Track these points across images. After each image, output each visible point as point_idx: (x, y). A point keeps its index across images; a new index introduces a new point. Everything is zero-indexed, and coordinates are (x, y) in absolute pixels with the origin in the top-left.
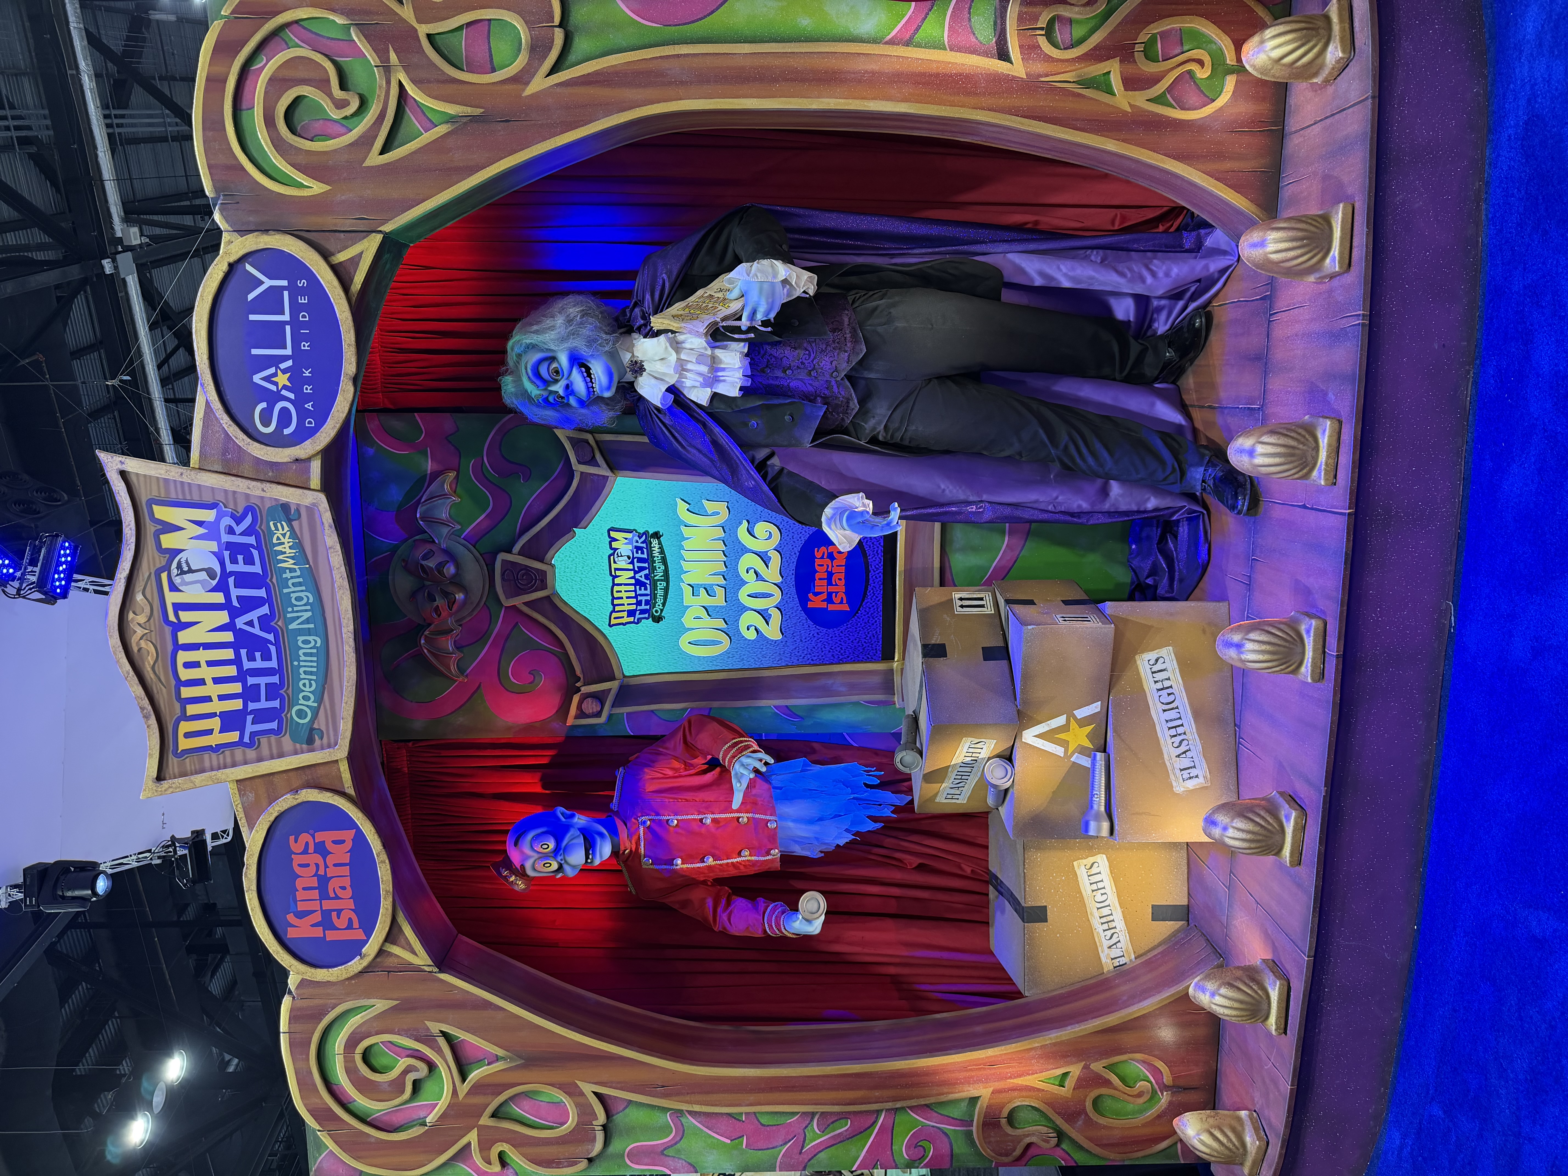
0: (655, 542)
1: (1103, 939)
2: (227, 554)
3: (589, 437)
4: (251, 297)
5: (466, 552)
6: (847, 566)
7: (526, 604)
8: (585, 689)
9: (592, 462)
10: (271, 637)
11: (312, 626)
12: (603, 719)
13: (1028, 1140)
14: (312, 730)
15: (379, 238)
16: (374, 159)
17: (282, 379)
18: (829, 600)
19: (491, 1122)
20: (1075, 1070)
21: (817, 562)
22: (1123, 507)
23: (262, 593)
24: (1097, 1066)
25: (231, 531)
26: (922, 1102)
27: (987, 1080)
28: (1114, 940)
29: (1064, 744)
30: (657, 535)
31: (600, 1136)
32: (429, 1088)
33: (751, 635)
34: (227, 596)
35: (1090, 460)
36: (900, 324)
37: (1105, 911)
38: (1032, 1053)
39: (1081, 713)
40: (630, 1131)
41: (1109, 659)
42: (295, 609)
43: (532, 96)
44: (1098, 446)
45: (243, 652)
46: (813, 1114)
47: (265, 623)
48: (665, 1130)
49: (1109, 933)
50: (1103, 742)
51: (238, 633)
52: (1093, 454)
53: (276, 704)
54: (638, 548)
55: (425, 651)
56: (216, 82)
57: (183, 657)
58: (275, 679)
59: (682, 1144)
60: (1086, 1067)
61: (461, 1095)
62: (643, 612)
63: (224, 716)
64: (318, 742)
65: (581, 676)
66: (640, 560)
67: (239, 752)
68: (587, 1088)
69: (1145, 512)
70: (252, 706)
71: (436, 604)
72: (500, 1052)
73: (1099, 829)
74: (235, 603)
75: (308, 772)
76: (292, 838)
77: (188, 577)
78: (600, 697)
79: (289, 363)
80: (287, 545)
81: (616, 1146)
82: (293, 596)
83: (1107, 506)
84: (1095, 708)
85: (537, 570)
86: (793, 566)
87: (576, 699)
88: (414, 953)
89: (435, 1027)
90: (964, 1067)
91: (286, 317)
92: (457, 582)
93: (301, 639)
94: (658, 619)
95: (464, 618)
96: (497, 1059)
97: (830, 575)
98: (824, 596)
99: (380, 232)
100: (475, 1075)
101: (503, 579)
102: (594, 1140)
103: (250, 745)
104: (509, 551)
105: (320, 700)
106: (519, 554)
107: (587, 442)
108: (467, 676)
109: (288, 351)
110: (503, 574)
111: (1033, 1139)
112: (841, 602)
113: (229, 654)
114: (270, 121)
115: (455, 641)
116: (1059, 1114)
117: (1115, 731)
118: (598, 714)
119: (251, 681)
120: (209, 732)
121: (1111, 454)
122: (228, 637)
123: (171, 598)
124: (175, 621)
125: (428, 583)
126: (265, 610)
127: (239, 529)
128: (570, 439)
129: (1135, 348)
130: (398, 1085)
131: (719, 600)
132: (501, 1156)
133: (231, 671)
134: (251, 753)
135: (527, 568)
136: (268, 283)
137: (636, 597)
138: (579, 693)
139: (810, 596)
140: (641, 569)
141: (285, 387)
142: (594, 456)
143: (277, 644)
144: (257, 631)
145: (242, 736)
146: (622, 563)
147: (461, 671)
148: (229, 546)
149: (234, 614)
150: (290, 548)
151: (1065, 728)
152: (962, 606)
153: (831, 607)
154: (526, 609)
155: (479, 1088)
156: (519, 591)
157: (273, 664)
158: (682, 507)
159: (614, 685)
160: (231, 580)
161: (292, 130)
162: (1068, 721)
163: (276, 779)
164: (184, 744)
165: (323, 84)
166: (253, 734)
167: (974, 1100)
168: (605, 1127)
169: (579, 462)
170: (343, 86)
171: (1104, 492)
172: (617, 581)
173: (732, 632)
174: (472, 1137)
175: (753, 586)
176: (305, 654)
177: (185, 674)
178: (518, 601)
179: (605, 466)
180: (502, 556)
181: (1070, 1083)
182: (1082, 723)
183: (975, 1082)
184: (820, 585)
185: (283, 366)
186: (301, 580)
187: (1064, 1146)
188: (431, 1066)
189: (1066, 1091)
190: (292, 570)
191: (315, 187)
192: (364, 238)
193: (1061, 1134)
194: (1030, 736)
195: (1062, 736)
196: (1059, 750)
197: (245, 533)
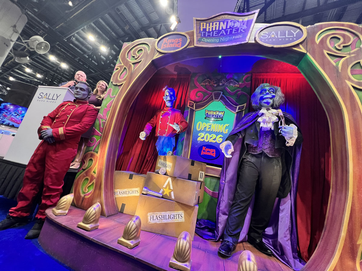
0: (221, 119)
1: (122, 191)
2: (237, 28)
3: (244, 109)
4: (292, 31)
5: (223, 87)
6: (211, 155)
8: (194, 104)
9: (239, 109)
10: (219, 35)
11: (221, 41)
12: (188, 106)
13: (86, 162)
14: (200, 41)
15: (306, 52)
16: (325, 52)
17: (273, 36)
18: (204, 151)
19: (124, 68)
20: (95, 176)
21: (212, 150)
22: (220, 218)
23: (228, 33)
24: (94, 181)
25: (241, 29)
26: (100, 143)
27: (100, 156)
28: (121, 193)
29: (166, 188)
30: (222, 120)
31: (115, 84)
32: (133, 58)
33: (199, 135)
34: (228, 29)
35: (235, 211)
36: (275, 167)
37: (127, 193)
38: (102, 167)
39: (172, 193)
40: (115, 89)
41: (185, 203)
42: (224, 39)
43: (345, 82)
44: (239, 213)
45: (217, 31)
46: (106, 121)
47: (223, 34)
48: (113, 95)
49: (123, 192)
50: (164, 198)
51: (221, 30)
52: (237, 211)
53: (207, 36)
54: (220, 116)
55: (206, 80)
56: (343, 25)
57: (218, 23)
58: (211, 36)
59: (109, 98)
60: (95, 178)
61: (130, 63)
62: (207, 116)
63: (206, 29)
64: (198, 42)
65: (197, 104)
66: (217, 116)
67: (199, 31)
68: (124, 83)
69: (218, 224)
70: (207, 33)
71: (215, 81)
72: (135, 69)
73: (144, 191)
74: (227, 30)
75: (193, 41)
76: (181, 39)
77: (233, 23)
78: (193, 106)
79: (276, 37)
80: (237, 37)
81: (113, 87)
82: (227, 38)
83: (220, 214)
84: (173, 197)
85: (218, 98)
86: (212, 145)
87: (193, 102)
88: (156, 57)
89: (142, 60)
90: (104, 151)
91: (287, 36)
92: (218, 85)
93: (218, 39)
94: (205, 118)
95: (211, 86)
96: (134, 69)
97: (209, 152)
98: (205, 150)
99: (307, 52)
100: (132, 65)
102: (115, 83)
103: (200, 32)
104: (223, 94)
105: (206, 42)
106: (222, 96)
107: (243, 108)
108: (200, 86)
109: (279, 37)
110: (219, 92)
111: (85, 164)
112: (203, 153)
113: (217, 29)
114: (333, 34)
115: (207, 84)
116: (88, 170)
117: (166, 201)
118: (189, 106)
119: (212, 32)
120: (203, 27)
121: (237, 216)
122: (221, 29)
123: (229, 21)
124: (225, 22)
126: (225, 34)
127: (242, 30)
128: (244, 106)
129: (260, 231)
130: (135, 54)
131: (207, 130)
132: (118, 69)
133: (214, 29)
134: (198, 33)
135: (219, 96)
136: (295, 34)
137: (210, 115)
139: (205, 147)
140: (216, 116)
141: (271, 36)
142: (240, 109)
143: (218, 36)
144: (221, 33)
145: (202, 31)
146: (217, 113)
147: (202, 85)
148: (238, 29)
149: (225, 30)
151: (169, 189)
152: (201, 173)
153: (202, 151)
154: (211, 96)
155: (130, 66)
156: (215, 95)
157: (214, 35)
158: (228, 125)
159: (194, 109)
160: (231, 29)
161: (332, 38)
162: (171, 190)
163: (193, 37)
164: (202, 24)
165: (344, 43)
166: (201, 33)
167: (97, 152)
168: (117, 85)
169: (239, 107)
170: (344, 47)
171: (224, 214)
172: (214, 112)
173: (200, 131)
174: (123, 64)
175: (209, 136)
176: (215, 40)
177: (214, 23)
178: (213, 95)
179: (238, 111)
180: (222, 93)
181: (93, 174)
182: (170, 193)
183: (101, 153)
184: (207, 149)
185: (276, 36)
186: (230, 39)
187: (82, 170)
188: (136, 59)
189: (92, 173)
190: (232, 38)
191: (318, 41)
192: (306, 50)
193: (84, 170)
194: (169, 179)
195: (168, 188)
196: (164, 186)
197: (241, 31)
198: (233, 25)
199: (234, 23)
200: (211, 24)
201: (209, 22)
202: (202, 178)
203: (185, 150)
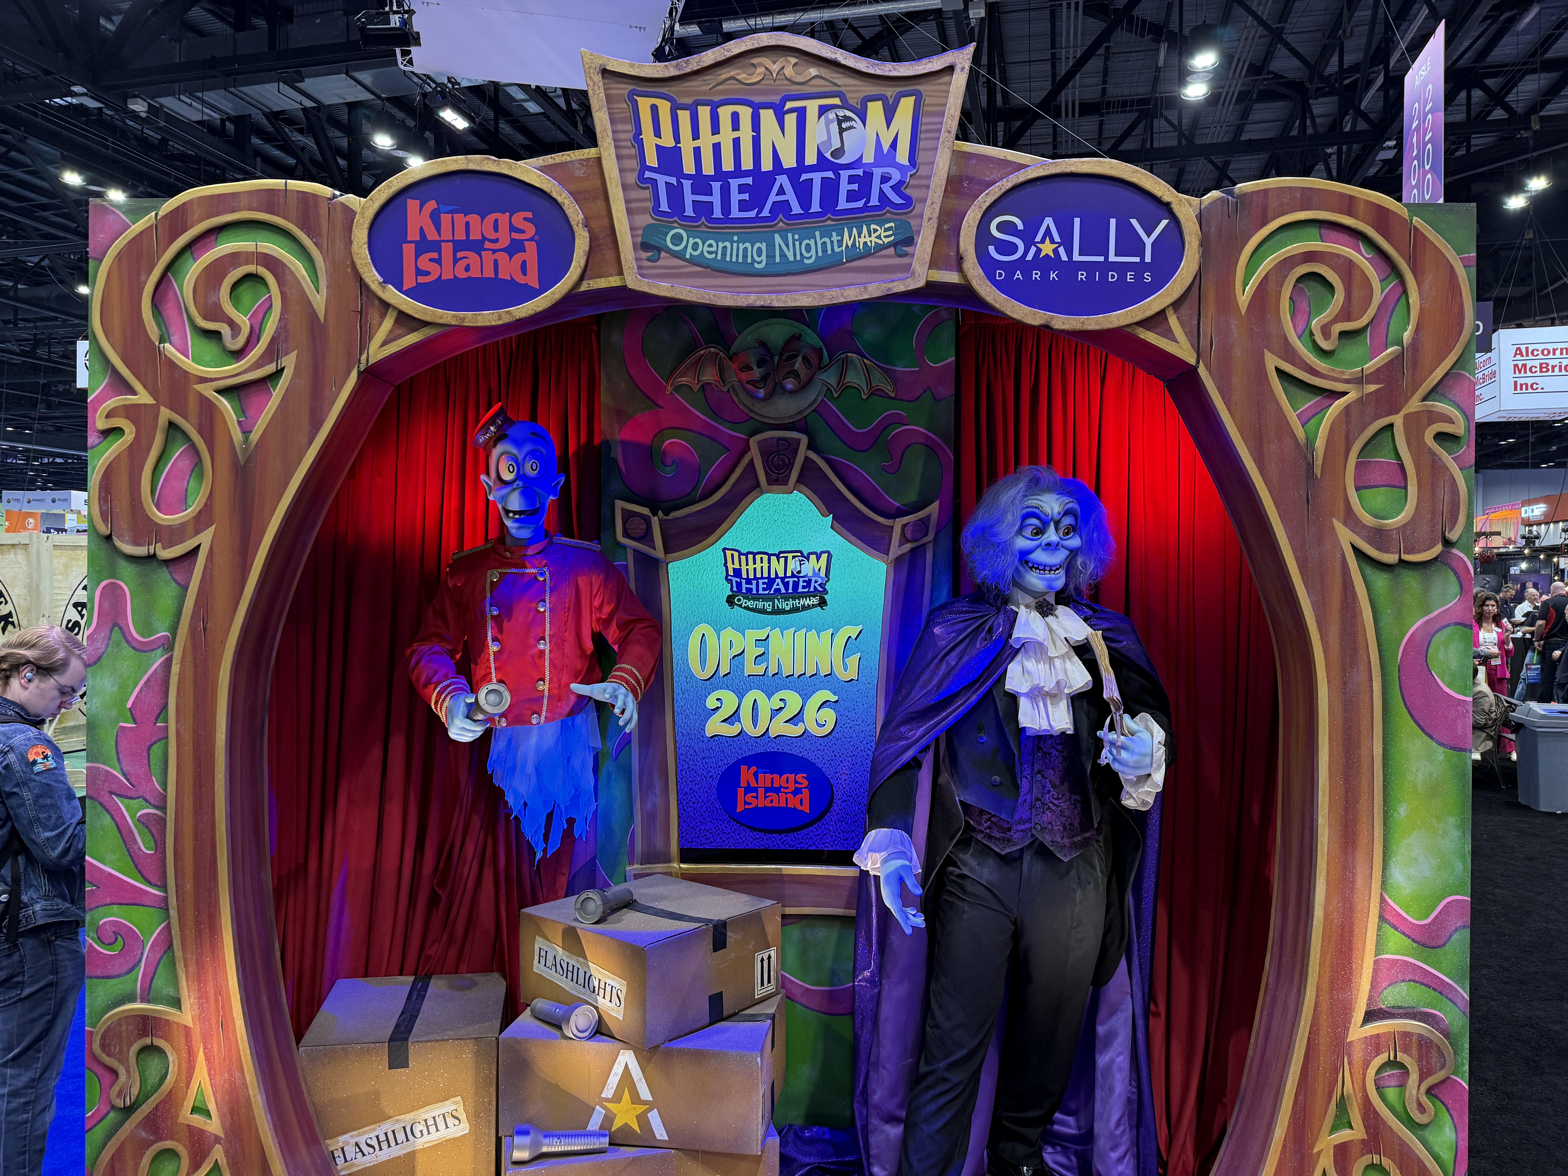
0: (815, 601)
1: (367, 1136)
2: (860, 172)
3: (930, 537)
4: (1134, 222)
5: (809, 402)
6: (787, 808)
7: (752, 461)
8: (655, 521)
9: (904, 540)
10: (766, 213)
11: (778, 260)
12: (621, 539)
13: (122, 1071)
14: (659, 250)
15: (1192, 361)
16: (1272, 361)
17: (1047, 249)
18: (749, 789)
19: (162, 421)
20: (214, 1126)
21: (791, 777)
22: (873, 1140)
23: (815, 207)
24: (218, 1153)
25: (885, 179)
26: (176, 942)
27: (203, 1017)
28: (366, 1149)
29: (617, 1098)
30: (823, 603)
31: (141, 551)
32: (209, 349)
33: (711, 703)
34: (812, 169)
35: (932, 1107)
36: (1078, 895)
37: (401, 1137)
38: (237, 1074)
39: (655, 1118)
40: (146, 587)
41: (719, 1148)
42: (797, 243)
43: (1333, 528)
44: (948, 1115)
45: (749, 180)
46: (163, 808)
47: (782, 208)
48: (147, 627)
49: (374, 1142)
50: (619, 1142)
51: (770, 177)
52: (939, 1110)
53: (689, 212)
54: (809, 582)
55: (702, 352)
56: (1349, 205)
57: (745, 113)
58: (717, 213)
59: (127, 650)
60: (217, 1140)
61: (200, 387)
62: (739, 585)
63: (676, 152)
64: (645, 255)
65: (670, 517)
66: (796, 584)
67: (634, 164)
68: (205, 538)
70: (687, 184)
71: (755, 367)
72: (255, 436)
73: (521, 1148)
74: (804, 177)
75: (609, 240)
76: (529, 215)
77: (834, 127)
78: (646, 537)
79: (1064, 258)
80: (868, 239)
81: (127, 570)
82: (812, 242)
83: (874, 1121)
84: (661, 1134)
85: (788, 476)
86: (787, 750)
87: (645, 511)
88: (385, 343)
89: (289, 362)
90: (221, 992)
91: (1112, 258)
92: (777, 389)
93: (764, 246)
94: (730, 601)
95: (737, 395)
96: (246, 432)
97: (777, 790)
98: (753, 784)
99: (1198, 362)
100: (225, 404)
101: (780, 439)
102: (136, 543)
103: (641, 177)
104: (810, 447)
105: (692, 261)
106: (807, 459)
107: (926, 535)
108: (671, 393)
109: (1076, 257)
110: (784, 439)
111: (123, 1078)
112: (746, 803)
113: (747, 164)
114: (1310, 257)
115: (710, 383)
116: (156, 1108)
117: (635, 1159)
118: (626, 534)
119: (716, 186)
120: (657, 133)
121: (939, 1131)
122: (767, 165)
123: (812, 107)
124: (786, 108)
125: (776, 359)
126: (796, 209)
127: (886, 188)
128: (928, 517)
129: (1033, 1133)
130: (214, 312)
131: (751, 668)
132: (117, 431)
133: (728, 165)
134: (632, 178)
135: (791, 465)
136: (1148, 241)
137: (755, 578)
138: (650, 515)
139: (754, 769)
140: (786, 585)
141: (1039, 250)
142: (910, 541)
143: (757, 219)
144: (773, 198)
145: (652, 169)
146: (793, 565)
147: (678, 388)
148: (869, 176)
149: (793, 174)
150: (865, 243)
151: (636, 1099)
152: (762, 960)
153: (741, 791)
154: (745, 461)
155: (208, 410)
156: (766, 454)
157: (735, 213)
158: (853, 631)
159: (659, 552)
160: (830, 174)
161: (1301, 279)
162: (645, 1103)
163: (600, 204)
164: (644, 104)
165: (1346, 314)
166: (654, 182)
167: (176, 1003)
168: (153, 557)
169: (904, 526)
170: (1343, 334)
171: (892, 1119)
172: (774, 559)
173: (714, 681)
174: (143, 397)
175: (766, 705)
176: (745, 249)
177: (725, 113)
178: (755, 453)
179: (900, 552)
180: (804, 440)
181: (197, 1120)
182: (642, 1119)
183: (201, 1005)
184: (766, 779)
185: (1061, 250)
186: (829, 252)
187: (112, 1115)
188: (238, 354)
189: (187, 1117)
190: (840, 243)
191: (1244, 298)
192: (1192, 345)
193: (128, 1111)
194: (627, 1058)
195: (626, 1095)
196: (608, 1092)
197: (882, 194)
198: (836, 144)
199: (841, 131)
200: (704, 113)
201: (689, 101)
202: (769, 982)
203: (649, 805)
